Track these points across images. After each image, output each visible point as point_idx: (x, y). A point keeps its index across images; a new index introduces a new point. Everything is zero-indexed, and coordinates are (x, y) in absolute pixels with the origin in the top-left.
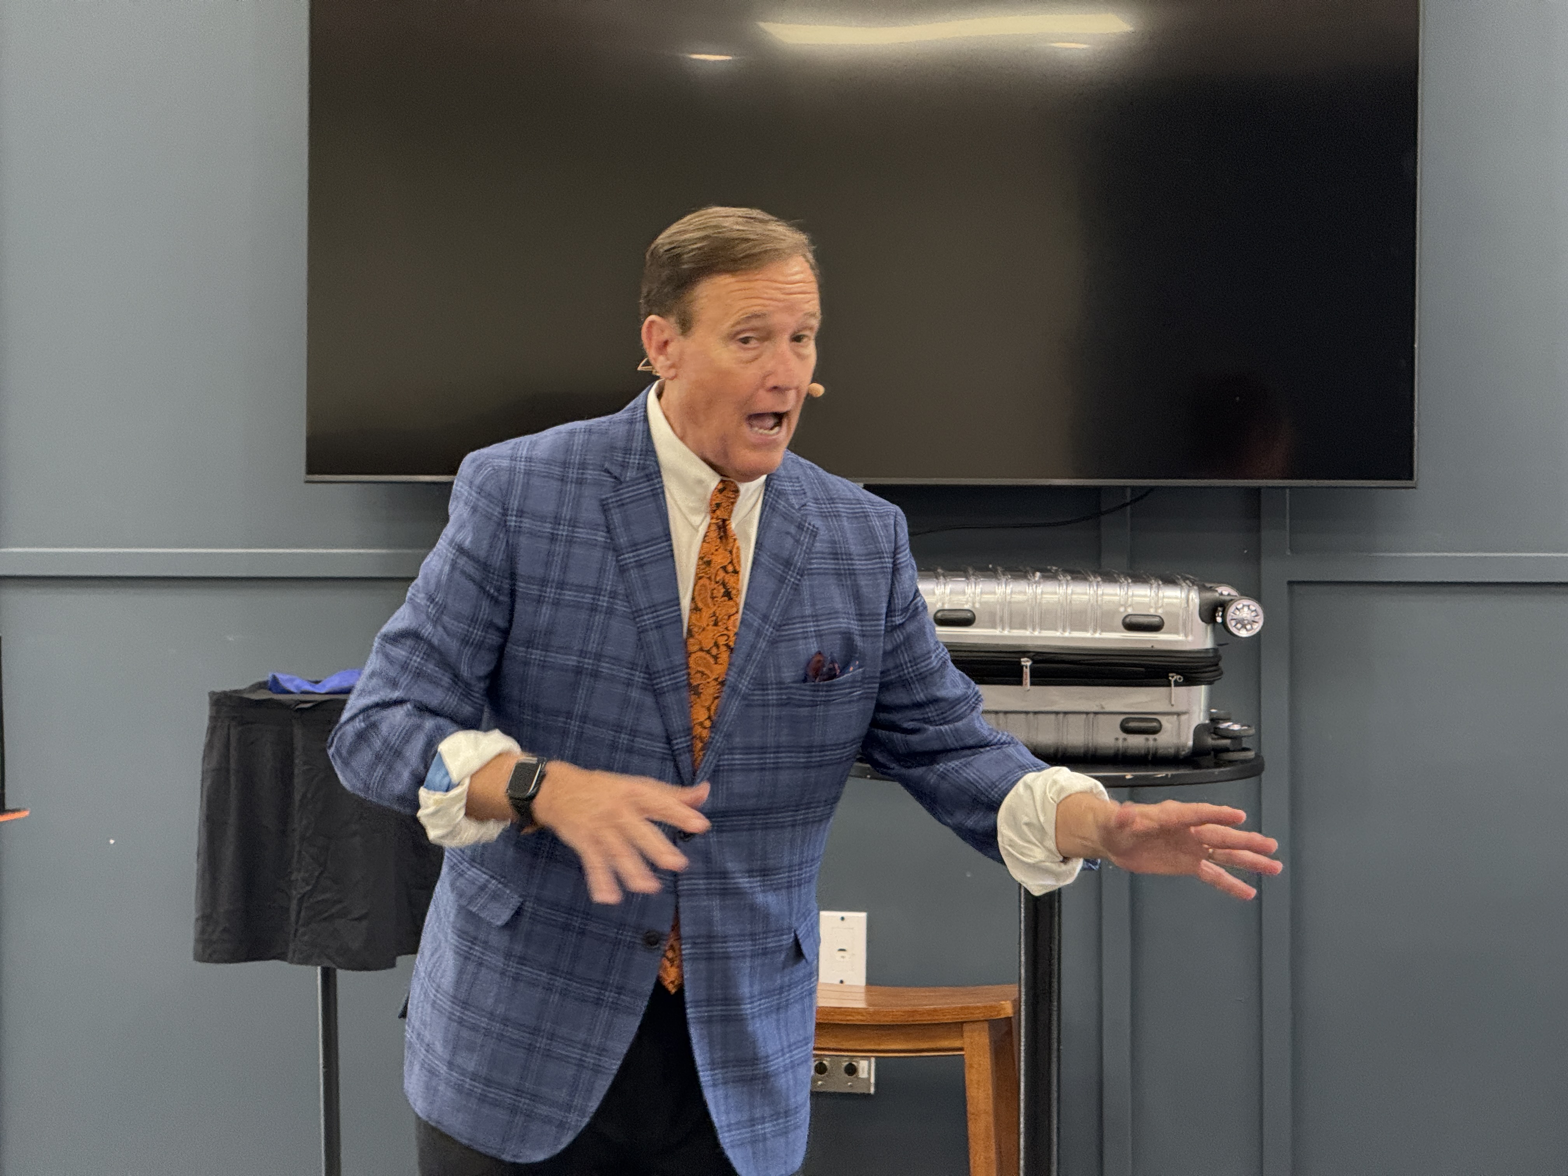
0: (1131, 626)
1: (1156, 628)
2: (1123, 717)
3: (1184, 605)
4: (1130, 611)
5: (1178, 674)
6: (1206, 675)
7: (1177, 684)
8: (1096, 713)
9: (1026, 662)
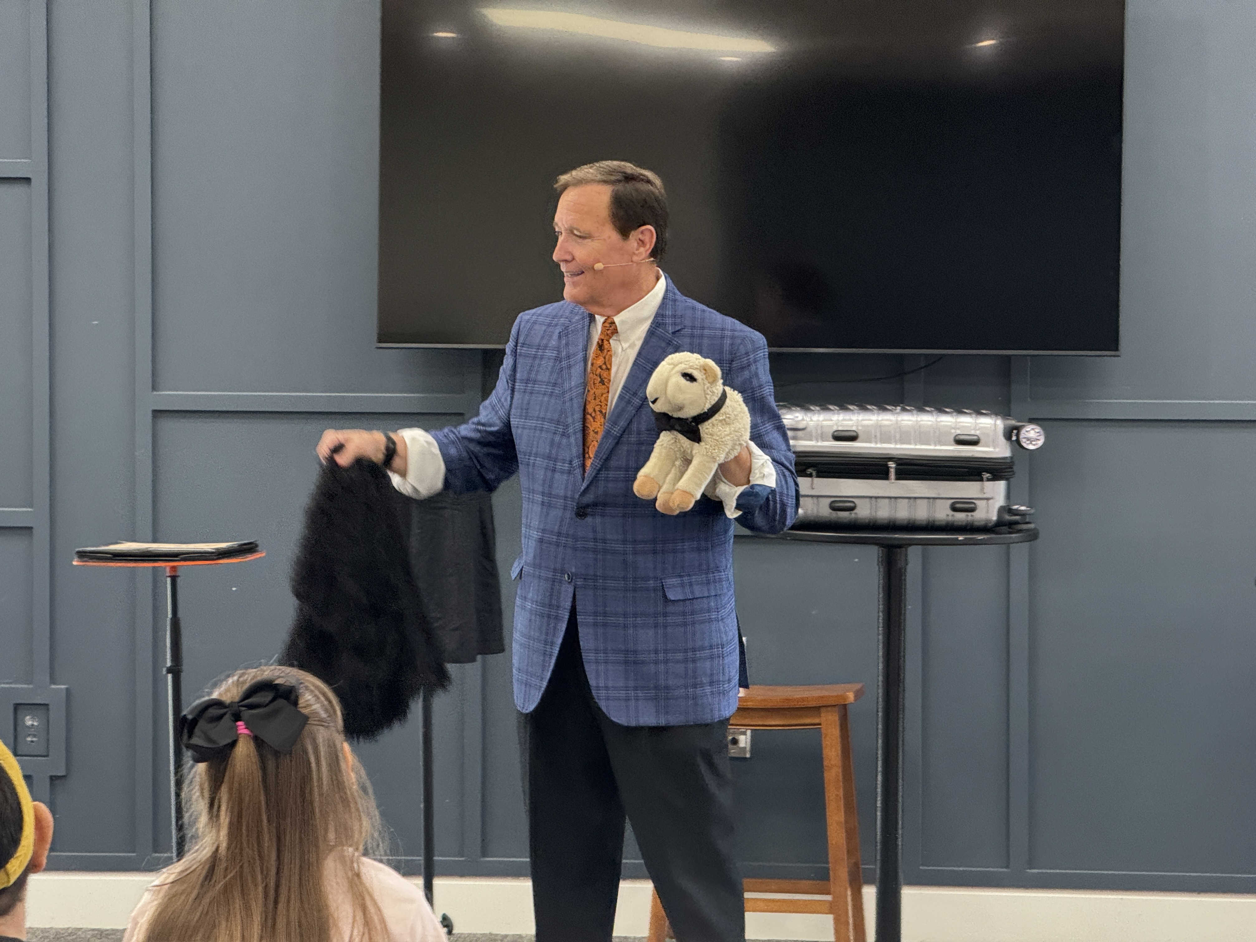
0: (960, 442)
1: (975, 443)
2: (953, 501)
3: (993, 428)
4: (959, 432)
5: (988, 473)
6: (1006, 474)
7: (988, 480)
8: (934, 498)
9: (892, 465)
